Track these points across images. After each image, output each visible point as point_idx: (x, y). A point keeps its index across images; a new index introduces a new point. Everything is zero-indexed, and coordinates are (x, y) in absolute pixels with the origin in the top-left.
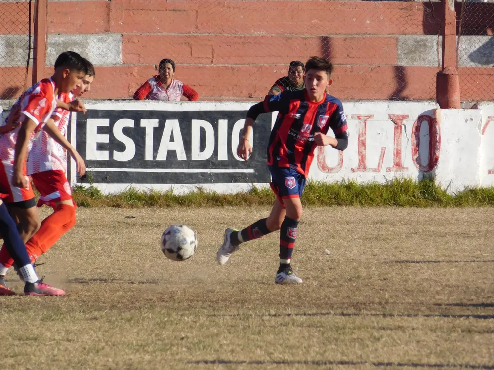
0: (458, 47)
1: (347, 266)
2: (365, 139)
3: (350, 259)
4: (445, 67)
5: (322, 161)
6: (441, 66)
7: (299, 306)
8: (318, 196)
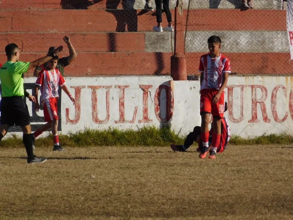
0: (185, 39)
1: (105, 186)
2: (124, 101)
3: (108, 182)
4: (176, 52)
5: (95, 116)
6: (174, 52)
7: (70, 214)
8: (93, 140)
